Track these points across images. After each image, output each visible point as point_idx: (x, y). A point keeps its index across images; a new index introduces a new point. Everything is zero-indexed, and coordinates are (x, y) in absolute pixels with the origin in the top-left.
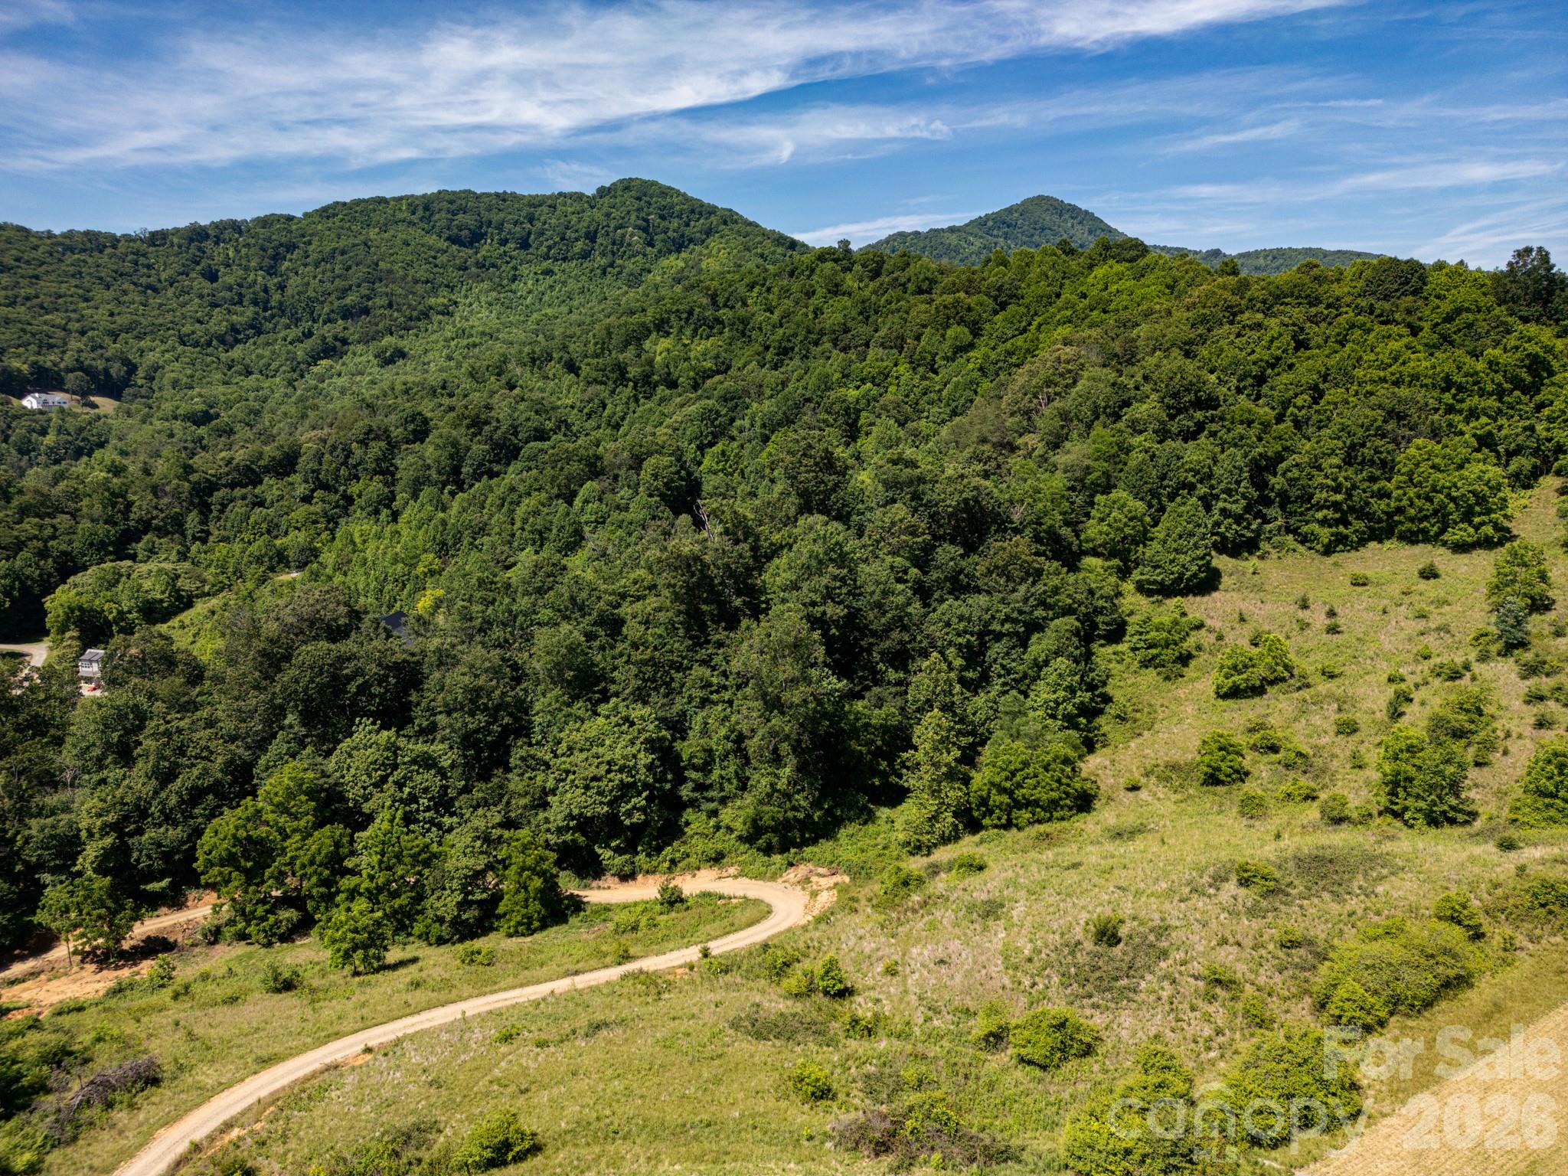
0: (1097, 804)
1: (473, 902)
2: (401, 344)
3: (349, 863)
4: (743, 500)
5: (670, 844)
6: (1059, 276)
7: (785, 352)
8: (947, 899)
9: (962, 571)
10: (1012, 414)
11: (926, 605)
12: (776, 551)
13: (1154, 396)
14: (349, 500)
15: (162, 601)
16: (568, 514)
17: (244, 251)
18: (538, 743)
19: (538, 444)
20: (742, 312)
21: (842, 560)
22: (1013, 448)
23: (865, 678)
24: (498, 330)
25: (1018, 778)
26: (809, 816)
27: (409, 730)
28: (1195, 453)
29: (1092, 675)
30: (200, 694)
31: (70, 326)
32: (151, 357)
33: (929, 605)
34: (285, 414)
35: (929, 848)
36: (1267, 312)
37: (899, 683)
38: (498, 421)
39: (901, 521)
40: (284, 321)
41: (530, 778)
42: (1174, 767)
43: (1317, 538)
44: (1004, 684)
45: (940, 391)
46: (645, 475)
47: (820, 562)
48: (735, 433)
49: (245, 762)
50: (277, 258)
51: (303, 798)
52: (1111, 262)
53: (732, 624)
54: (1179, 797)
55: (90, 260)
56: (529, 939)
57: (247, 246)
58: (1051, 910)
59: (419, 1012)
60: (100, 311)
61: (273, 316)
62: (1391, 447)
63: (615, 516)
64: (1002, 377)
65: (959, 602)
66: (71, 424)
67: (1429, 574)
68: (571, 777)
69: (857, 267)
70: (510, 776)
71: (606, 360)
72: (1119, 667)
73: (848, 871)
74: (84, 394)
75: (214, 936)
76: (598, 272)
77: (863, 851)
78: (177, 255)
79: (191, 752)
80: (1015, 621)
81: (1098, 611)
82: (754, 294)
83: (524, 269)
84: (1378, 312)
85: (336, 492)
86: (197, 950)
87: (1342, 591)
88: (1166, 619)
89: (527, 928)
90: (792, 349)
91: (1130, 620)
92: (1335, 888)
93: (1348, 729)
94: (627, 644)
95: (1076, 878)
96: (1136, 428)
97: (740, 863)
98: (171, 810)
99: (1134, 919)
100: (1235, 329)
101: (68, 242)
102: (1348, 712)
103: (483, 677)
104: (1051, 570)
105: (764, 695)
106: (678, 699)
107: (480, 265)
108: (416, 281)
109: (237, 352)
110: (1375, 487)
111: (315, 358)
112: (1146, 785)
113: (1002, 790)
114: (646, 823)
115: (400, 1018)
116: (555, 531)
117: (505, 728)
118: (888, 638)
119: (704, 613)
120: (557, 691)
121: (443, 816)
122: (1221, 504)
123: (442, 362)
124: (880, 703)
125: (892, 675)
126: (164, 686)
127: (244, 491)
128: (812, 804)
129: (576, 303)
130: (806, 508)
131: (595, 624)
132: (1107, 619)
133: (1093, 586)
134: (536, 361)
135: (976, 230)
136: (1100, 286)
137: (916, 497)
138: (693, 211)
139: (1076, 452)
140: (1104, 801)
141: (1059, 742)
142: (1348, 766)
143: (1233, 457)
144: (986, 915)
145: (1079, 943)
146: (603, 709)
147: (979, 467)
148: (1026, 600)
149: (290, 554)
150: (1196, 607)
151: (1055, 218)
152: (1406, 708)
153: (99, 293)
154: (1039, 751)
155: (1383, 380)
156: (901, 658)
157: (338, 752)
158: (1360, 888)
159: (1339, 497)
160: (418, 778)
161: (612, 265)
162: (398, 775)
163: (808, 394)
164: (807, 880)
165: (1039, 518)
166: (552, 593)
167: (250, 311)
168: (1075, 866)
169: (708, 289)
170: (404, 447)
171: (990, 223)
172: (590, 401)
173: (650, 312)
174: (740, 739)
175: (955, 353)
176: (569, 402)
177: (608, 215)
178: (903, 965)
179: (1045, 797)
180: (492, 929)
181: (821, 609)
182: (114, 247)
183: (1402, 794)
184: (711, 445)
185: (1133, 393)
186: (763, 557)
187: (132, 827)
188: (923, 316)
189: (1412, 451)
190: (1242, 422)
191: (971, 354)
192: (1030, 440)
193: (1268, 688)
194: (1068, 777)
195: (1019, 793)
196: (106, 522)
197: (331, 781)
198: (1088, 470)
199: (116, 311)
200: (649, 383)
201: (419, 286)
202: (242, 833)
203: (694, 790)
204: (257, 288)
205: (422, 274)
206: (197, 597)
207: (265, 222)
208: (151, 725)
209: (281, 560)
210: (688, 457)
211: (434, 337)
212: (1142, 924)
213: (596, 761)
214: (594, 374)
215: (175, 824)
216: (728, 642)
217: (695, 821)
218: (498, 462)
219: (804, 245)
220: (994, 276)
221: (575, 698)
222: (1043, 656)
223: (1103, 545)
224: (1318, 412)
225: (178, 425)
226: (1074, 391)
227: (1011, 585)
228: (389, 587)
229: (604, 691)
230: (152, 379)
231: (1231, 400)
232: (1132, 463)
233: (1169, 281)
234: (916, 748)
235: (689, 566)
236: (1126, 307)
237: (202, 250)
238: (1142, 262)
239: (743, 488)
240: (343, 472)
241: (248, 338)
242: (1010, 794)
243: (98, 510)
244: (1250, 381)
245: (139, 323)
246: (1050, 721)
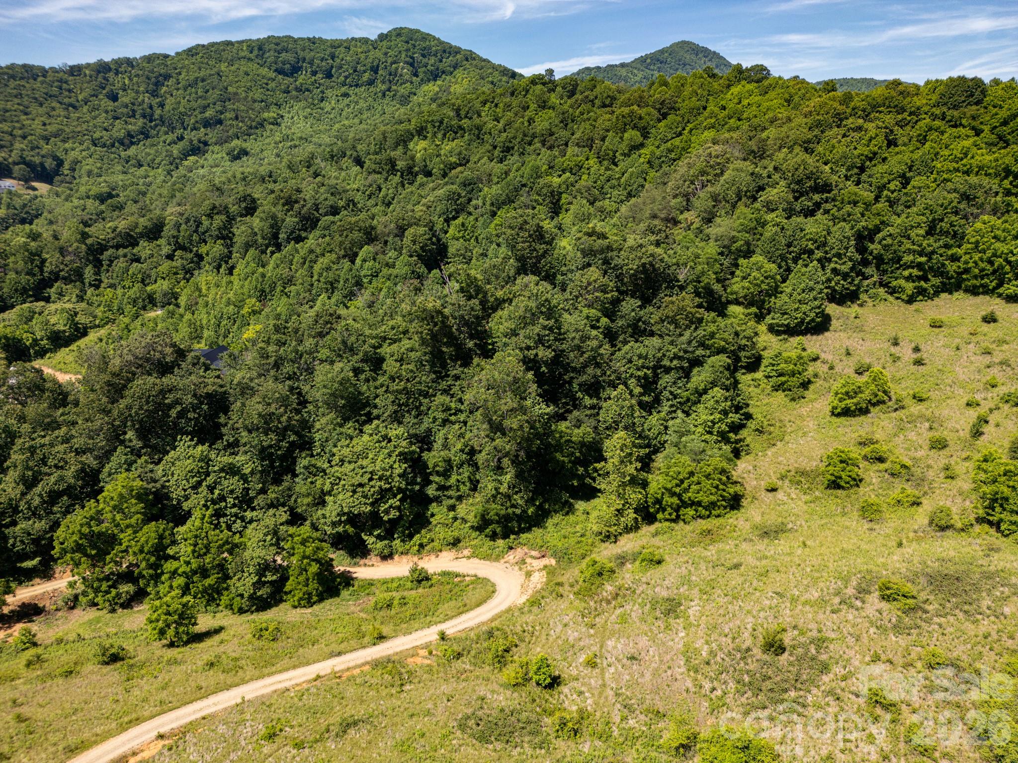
0: (744, 502)
1: (265, 582)
2: (244, 145)
3: (170, 551)
4: (477, 260)
5: (419, 532)
6: (706, 93)
7: (508, 150)
8: (634, 592)
9: (640, 320)
10: (675, 197)
11: (613, 346)
12: (499, 304)
13: (783, 183)
14: (201, 258)
15: (64, 331)
16: (351, 270)
17: (135, 79)
18: (318, 454)
19: (331, 218)
20: (477, 121)
21: (551, 312)
22: (676, 222)
23: (567, 404)
24: (312, 136)
25: (685, 485)
26: (524, 511)
27: (219, 445)
28: (813, 226)
29: (738, 399)
30: (62, 415)
31: (15, 132)
32: (73, 155)
33: (615, 346)
34: (160, 195)
35: (615, 536)
36: (866, 117)
37: (593, 407)
38: (305, 200)
39: (595, 281)
40: (164, 129)
41: (312, 483)
42: (803, 473)
43: (903, 290)
44: (672, 406)
45: (619, 178)
46: (407, 240)
47: (533, 314)
48: (472, 210)
49: (92, 470)
50: (158, 84)
51: (133, 501)
52: (743, 82)
53: (466, 363)
54: (808, 497)
55: (27, 85)
56: (310, 610)
57: (137, 76)
58: (721, 611)
59: (207, 697)
60: (36, 122)
61: (156, 126)
62: (963, 222)
63: (385, 271)
64: (665, 168)
65: (638, 344)
66: (18, 202)
67: (990, 319)
68: (343, 482)
69: (559, 89)
70: (297, 480)
71: (383, 156)
72: (756, 390)
73: (554, 555)
74: (27, 180)
75: (73, 603)
76: (380, 95)
77: (565, 537)
78: (88, 82)
79: (51, 462)
80: (680, 358)
81: (742, 348)
82: (486, 109)
83: (329, 93)
84: (948, 118)
85: (191, 251)
86: (60, 614)
87: (923, 332)
88: (793, 354)
89: (308, 601)
90: (513, 148)
91: (765, 354)
92: (966, 607)
93: (939, 445)
94: (386, 377)
95: (740, 580)
96: (770, 207)
97: (472, 546)
98: (36, 508)
99: (795, 627)
100: (842, 131)
101: (10, 72)
102: (937, 430)
103: (273, 406)
104: (709, 319)
105: (490, 422)
106: (426, 419)
107: (298, 90)
108: (254, 101)
109: (132, 151)
110: (950, 253)
111: (185, 155)
112: (782, 488)
113: (673, 494)
114: (400, 518)
115: (191, 702)
116: (342, 282)
117: (292, 444)
118: (585, 373)
119: (443, 352)
120: (332, 415)
121: (245, 511)
122: (833, 265)
123: (273, 159)
124: (578, 424)
125: (588, 401)
126: (33, 409)
127: (126, 251)
128: (527, 501)
129: (364, 117)
130: (522, 270)
131: (362, 361)
132: (748, 354)
133: (739, 329)
134: (334, 157)
135: (639, 66)
136: (736, 101)
137: (606, 262)
138: (444, 51)
139: (723, 226)
140: (749, 500)
141: (717, 456)
142: (942, 475)
143: (842, 229)
144: (668, 613)
145: (748, 650)
146: (368, 428)
147: (653, 238)
148: (689, 343)
149: (157, 296)
150: (813, 344)
151: (693, 57)
152: (986, 429)
153: (34, 109)
154: (702, 464)
155: (957, 170)
156: (594, 389)
157: (164, 462)
158: (989, 608)
159: (923, 259)
160: (225, 483)
161: (389, 90)
162: (210, 480)
163: (524, 181)
164: (523, 562)
165: (699, 277)
166: (329, 337)
167: (140, 122)
168: (737, 566)
169: (454, 105)
170: (239, 219)
171: (649, 61)
172: (370, 186)
173: (413, 121)
174: (472, 452)
175: (630, 151)
176: (355, 187)
177: (386, 54)
178: (601, 657)
179: (706, 499)
180: (281, 601)
181: (534, 352)
182: (44, 76)
183: (998, 509)
184: (455, 218)
185: (766, 180)
186: (490, 308)
187: (8, 520)
188: (607, 123)
189: (978, 225)
190: (849, 203)
191: (642, 151)
192: (690, 216)
193: (872, 409)
194: (724, 484)
195: (685, 497)
196: (27, 274)
197: (158, 485)
198: (734, 240)
199: (47, 122)
200: (411, 173)
201: (256, 104)
202: (85, 530)
203: (437, 490)
204: (145, 106)
205: (258, 96)
206: (91, 328)
207: (149, 59)
208: (19, 442)
209: (151, 301)
210: (438, 227)
211: (267, 141)
212: (802, 633)
213: (361, 471)
214: (373, 166)
215: (40, 518)
216: (463, 376)
217: (438, 513)
218: (305, 230)
219: (521, 75)
220: (658, 93)
221: (346, 419)
222: (702, 386)
223: (745, 297)
224: (906, 194)
225: (90, 203)
226: (722, 179)
227: (678, 331)
228: (224, 323)
229: (369, 414)
230: (74, 170)
231: (841, 186)
232: (767, 235)
233: (787, 96)
234: (605, 460)
235: (432, 317)
236: (756, 116)
237: (106, 79)
238: (766, 83)
239: (477, 251)
240: (195, 237)
241: (139, 141)
242: (679, 496)
243: (21, 265)
244: (856, 171)
245: (63, 131)
246: (708, 436)
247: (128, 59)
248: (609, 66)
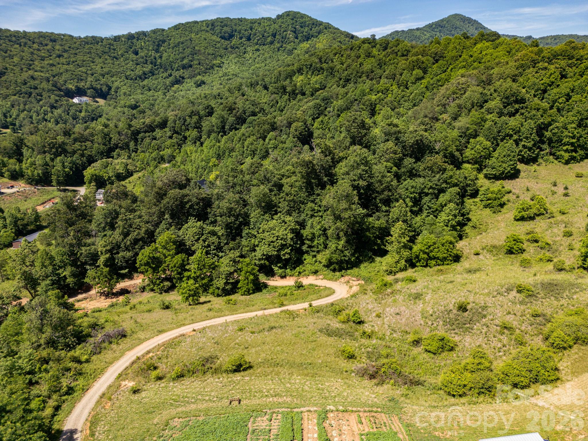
0: (462, 259)
1: (229, 283)
2: (203, 79)
3: (187, 267)
4: (329, 140)
5: (298, 266)
6: (461, 48)
7: (348, 81)
8: (401, 292)
9: (414, 168)
10: (438, 106)
11: (399, 182)
12: (341, 160)
13: (498, 98)
14: (186, 138)
15: (123, 173)
16: (263, 144)
17: (147, 43)
18: (252, 228)
19: (253, 118)
20: (331, 65)
21: (366, 163)
22: (437, 120)
23: (373, 209)
24: (239, 73)
25: (431, 248)
26: (349, 259)
27: (207, 222)
28: (513, 122)
29: (463, 210)
30: (136, 206)
31: (88, 72)
32: (116, 84)
33: (400, 182)
34: (163, 105)
35: (395, 273)
36: (550, 62)
37: (386, 211)
38: (238, 108)
39: (391, 148)
40: (162, 70)
41: (249, 241)
42: (494, 247)
43: (563, 157)
44: (428, 213)
45: (409, 96)
46: (292, 130)
47: (358, 164)
48: (327, 113)
49: (152, 231)
50: (159, 46)
51: (172, 244)
52: (484, 42)
53: (323, 187)
54: (495, 258)
55: (94, 47)
56: (249, 296)
57: (148, 41)
58: (441, 298)
59: (211, 319)
60: (98, 67)
61: (158, 68)
63: (281, 145)
64: (435, 90)
65: (412, 181)
66: (90, 109)
68: (264, 241)
69: (378, 46)
70: (242, 239)
71: (279, 84)
72: (475, 207)
73: (364, 279)
74: (94, 97)
75: (143, 289)
76: (276, 49)
77: (370, 273)
78: (124, 45)
79: (134, 226)
80: (434, 189)
81: (468, 185)
82: (336, 57)
83: (249, 49)
85: (181, 135)
86: (138, 294)
87: (571, 179)
88: (496, 189)
89: (248, 293)
90: (351, 79)
91: (481, 189)
92: (556, 295)
93: (568, 234)
94: (284, 194)
95: (452, 287)
96: (489, 111)
97: (324, 274)
98: (128, 246)
99: (474, 303)
100: (535, 70)
101: (86, 40)
102: (569, 228)
103: (233, 204)
104: (450, 169)
105: (334, 214)
106: (302, 214)
107: (232, 47)
108: (209, 54)
109: (146, 82)
111: (173, 84)
112: (482, 253)
113: (425, 253)
114: (290, 258)
115: (205, 320)
116: (259, 151)
117: (241, 222)
118: (383, 194)
119: (313, 183)
120: (259, 210)
121: (219, 252)
122: (523, 143)
123: (218, 86)
124: (378, 219)
125: (384, 208)
126: (124, 203)
127: (149, 134)
128: (351, 255)
129: (267, 62)
130: (353, 143)
131: (273, 186)
132: (471, 189)
133: (467, 175)
134: (252, 85)
135: (428, 29)
136: (479, 52)
137: (397, 139)
138: (313, 24)
139: (463, 121)
140: (465, 258)
141: (448, 236)
142: (567, 249)
143: (530, 123)
144: (416, 298)
145: (451, 310)
146: (275, 217)
147: (423, 127)
148: (439, 180)
149: (166, 157)
150: (508, 184)
151: (462, 23)
153: (97, 60)
154: (440, 239)
156: (388, 202)
157: (183, 228)
158: (567, 296)
159: (574, 141)
160: (211, 239)
161: (281, 47)
162: (204, 237)
163: (356, 98)
164: (348, 282)
165: (446, 148)
166: (257, 174)
167: (150, 66)
168: (451, 282)
169: (318, 55)
170: (205, 118)
171: (434, 26)
172: (272, 101)
173: (296, 65)
174: (325, 230)
175: (416, 81)
176: (264, 101)
177: (280, 26)
178: (383, 314)
179: (441, 256)
180: (236, 292)
181: (358, 182)
182: (102, 42)
183: (587, 261)
184: (317, 118)
185: (489, 97)
186: (335, 162)
187: (115, 251)
188: (404, 66)
190: (535, 109)
191: (423, 81)
192: (445, 116)
193: (536, 217)
194: (451, 249)
195: (431, 255)
196: (103, 145)
197: (181, 238)
198: (468, 129)
199: (103, 67)
200: (294, 94)
201: (210, 56)
202: (151, 255)
203: (308, 247)
204: (152, 57)
205: (211, 51)
206: (134, 172)
207: (154, 32)
208: (120, 216)
209: (162, 159)
210: (309, 123)
211: (215, 76)
212: (476, 305)
213: (273, 236)
214: (274, 90)
215: (129, 251)
216: (321, 194)
217: (308, 259)
218: (238, 124)
219: (357, 37)
220: (434, 48)
221: (265, 213)
222: (444, 202)
223: (472, 159)
224: (568, 105)
225: (126, 109)
226: (464, 96)
227: (433, 174)
228: (200, 170)
229: (276, 211)
230: (117, 92)
231: (531, 100)
232: (487, 126)
233: (508, 49)
234: (392, 236)
235: (308, 165)
236: (489, 61)
237: (132, 43)
238: (497, 42)
239: (329, 135)
240: (183, 127)
241: (149, 77)
242: (428, 254)
243: (100, 140)
244: (540, 92)
245: (111, 71)
246: (445, 227)
247: (144, 32)
248: (409, 30)
